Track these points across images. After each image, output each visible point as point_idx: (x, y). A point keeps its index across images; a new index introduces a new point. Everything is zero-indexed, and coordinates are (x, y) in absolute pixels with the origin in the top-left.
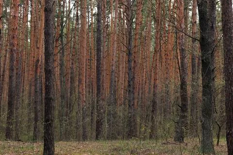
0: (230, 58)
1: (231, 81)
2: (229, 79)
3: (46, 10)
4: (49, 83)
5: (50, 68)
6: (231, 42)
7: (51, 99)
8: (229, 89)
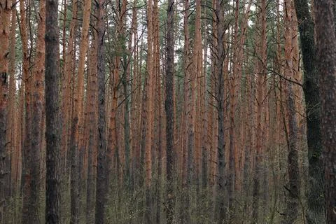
0: (330, 113)
1: (333, 154)
2: (330, 151)
3: (47, 39)
4: (53, 156)
5: (54, 132)
6: (332, 86)
7: (55, 182)
8: (329, 168)
